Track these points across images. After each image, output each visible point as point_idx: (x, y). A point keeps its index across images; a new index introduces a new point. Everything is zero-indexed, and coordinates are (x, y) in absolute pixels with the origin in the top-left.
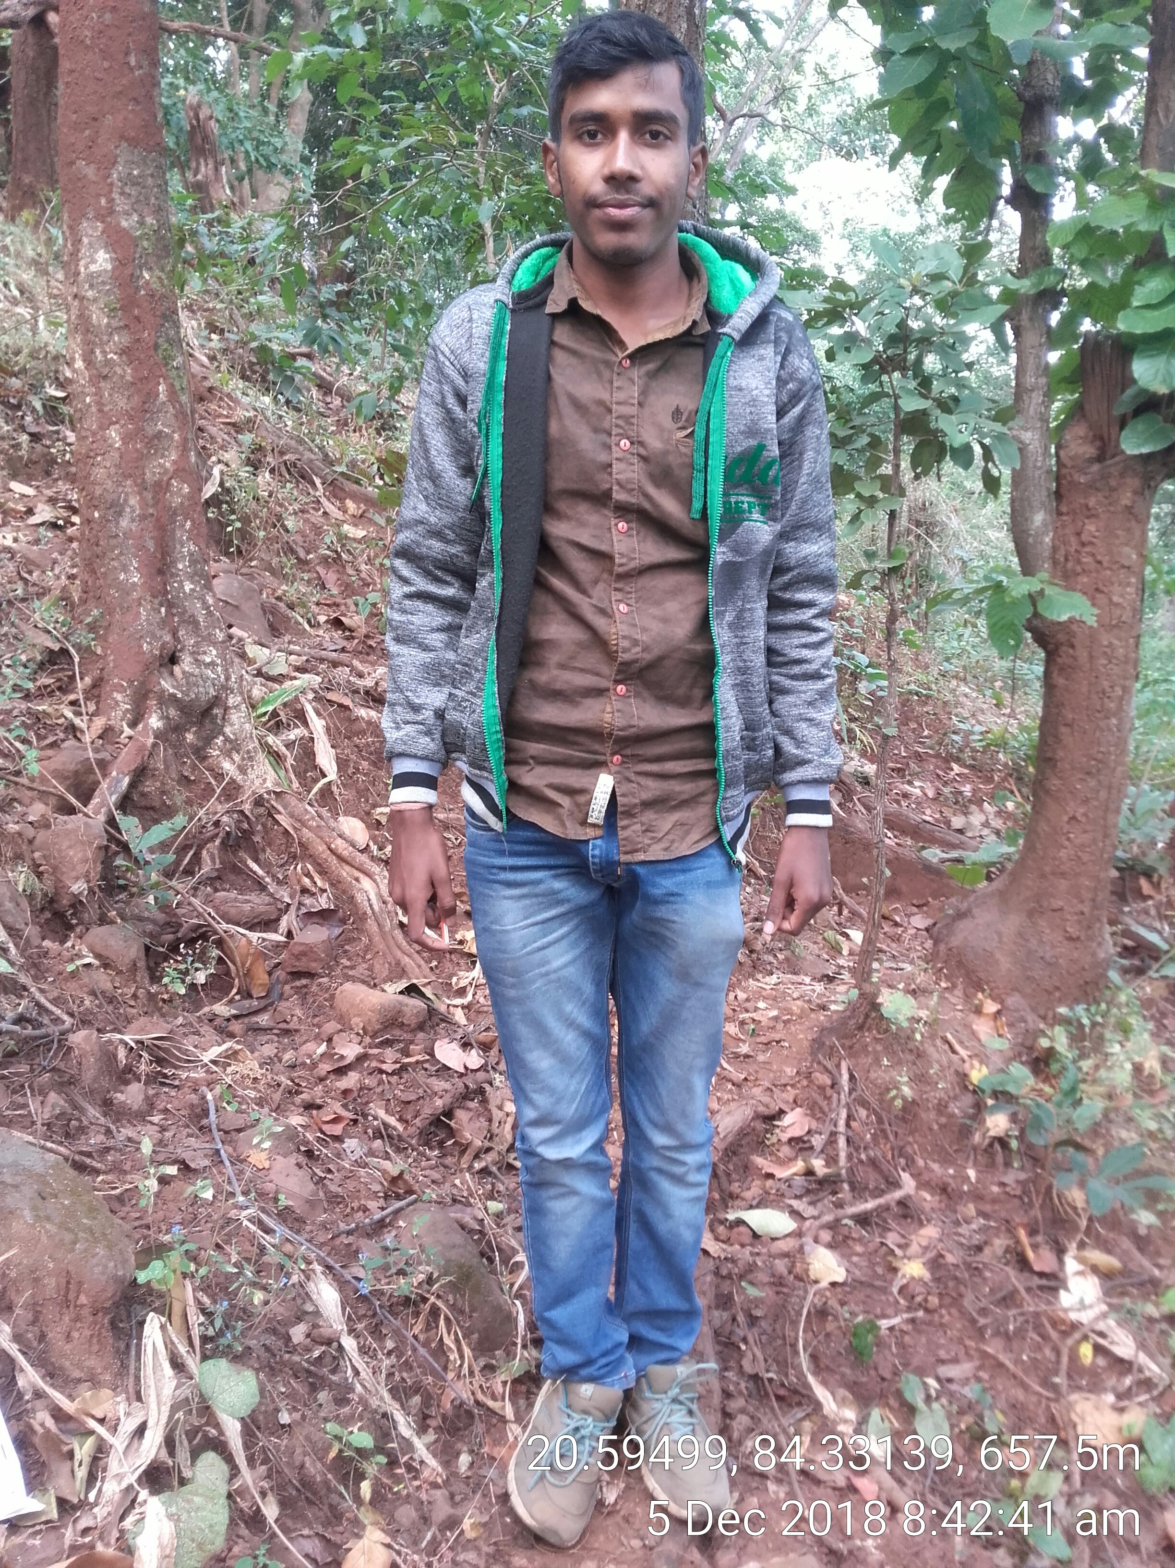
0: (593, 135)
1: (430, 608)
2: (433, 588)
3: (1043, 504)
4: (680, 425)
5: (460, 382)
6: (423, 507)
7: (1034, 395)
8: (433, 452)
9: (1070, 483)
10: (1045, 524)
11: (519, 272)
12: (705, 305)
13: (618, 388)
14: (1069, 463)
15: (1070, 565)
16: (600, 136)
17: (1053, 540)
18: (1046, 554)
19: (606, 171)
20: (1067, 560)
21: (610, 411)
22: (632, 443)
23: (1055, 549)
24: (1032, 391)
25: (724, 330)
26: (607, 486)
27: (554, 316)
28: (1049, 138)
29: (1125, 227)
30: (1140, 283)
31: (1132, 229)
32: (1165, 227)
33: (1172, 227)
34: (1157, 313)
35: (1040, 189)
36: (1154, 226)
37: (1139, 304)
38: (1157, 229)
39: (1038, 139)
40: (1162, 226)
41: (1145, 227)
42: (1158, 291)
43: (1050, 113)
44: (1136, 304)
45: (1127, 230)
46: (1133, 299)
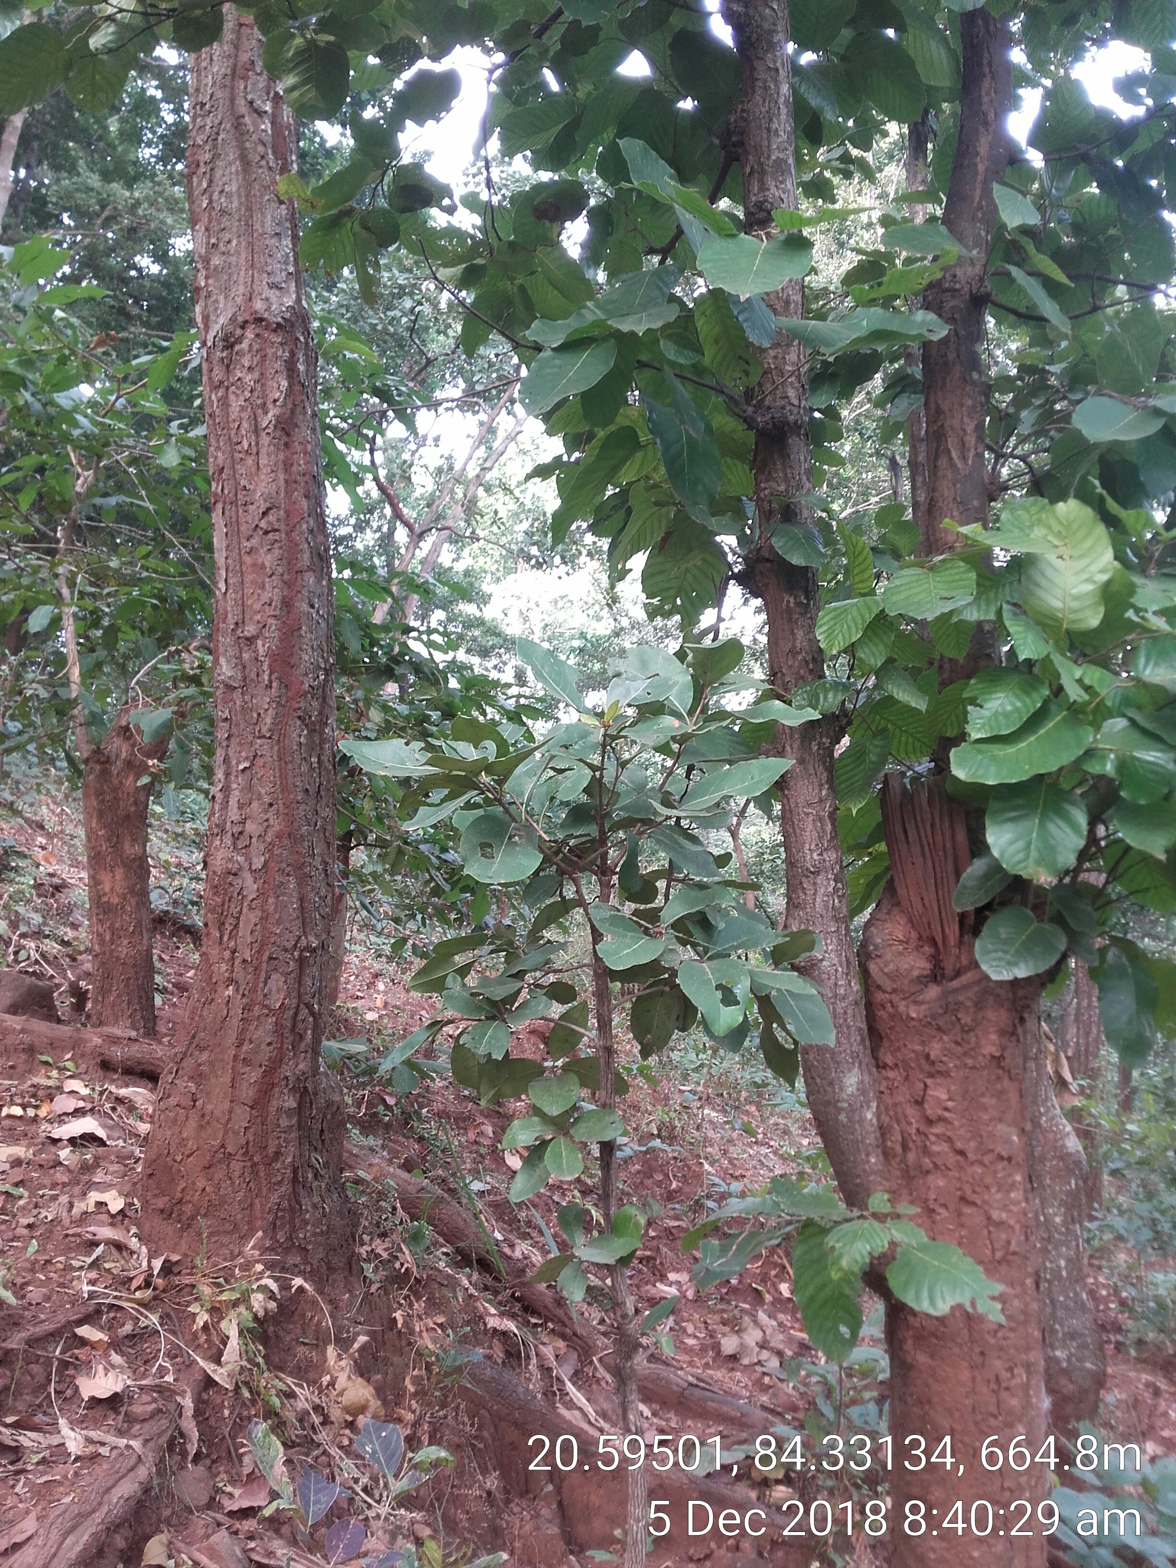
3: (855, 1056)
7: (820, 879)
9: (892, 1016)
10: (862, 1091)
14: (887, 985)
15: (911, 1156)
17: (878, 1115)
18: (870, 1140)
20: (905, 1147)
23: (883, 1131)
24: (816, 873)
28: (799, 487)
29: (943, 615)
30: (973, 702)
31: (955, 619)
32: (1005, 615)
33: (1015, 614)
34: (1011, 750)
35: (797, 560)
36: (987, 613)
37: (979, 736)
38: (992, 616)
39: (782, 488)
40: (999, 613)
41: (973, 615)
42: (1006, 715)
43: (798, 448)
44: (975, 735)
45: (945, 618)
46: (968, 728)
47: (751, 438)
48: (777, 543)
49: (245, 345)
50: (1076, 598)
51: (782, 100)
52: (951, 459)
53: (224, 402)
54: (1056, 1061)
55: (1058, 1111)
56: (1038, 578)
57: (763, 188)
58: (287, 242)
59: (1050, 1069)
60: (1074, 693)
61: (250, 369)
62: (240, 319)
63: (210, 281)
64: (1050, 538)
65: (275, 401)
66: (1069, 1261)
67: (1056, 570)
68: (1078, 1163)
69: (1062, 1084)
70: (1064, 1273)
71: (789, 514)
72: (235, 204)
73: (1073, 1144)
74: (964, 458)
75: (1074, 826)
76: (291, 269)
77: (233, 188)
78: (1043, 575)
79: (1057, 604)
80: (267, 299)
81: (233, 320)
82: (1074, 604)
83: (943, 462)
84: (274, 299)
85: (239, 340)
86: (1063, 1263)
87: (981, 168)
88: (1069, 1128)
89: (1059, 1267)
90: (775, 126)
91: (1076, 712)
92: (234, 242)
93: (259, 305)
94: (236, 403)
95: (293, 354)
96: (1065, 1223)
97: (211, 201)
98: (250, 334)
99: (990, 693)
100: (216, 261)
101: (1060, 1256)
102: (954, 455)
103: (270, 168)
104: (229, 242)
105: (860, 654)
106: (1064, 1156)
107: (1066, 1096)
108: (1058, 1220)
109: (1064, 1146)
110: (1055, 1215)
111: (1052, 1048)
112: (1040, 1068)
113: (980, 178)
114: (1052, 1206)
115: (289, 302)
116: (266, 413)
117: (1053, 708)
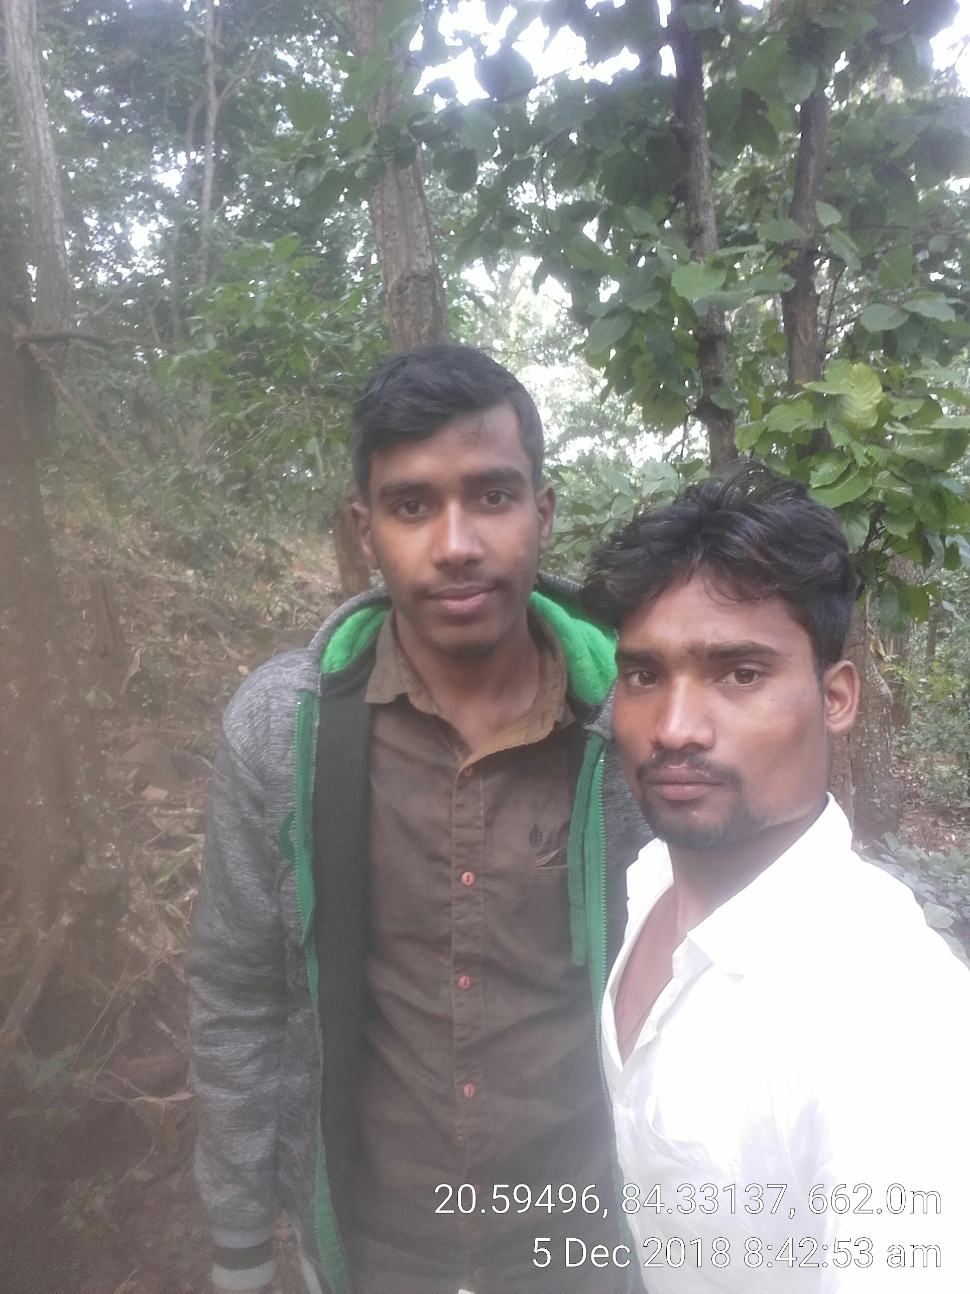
0: (413, 509)
1: (238, 1032)
2: (239, 1012)
4: (541, 848)
5: (257, 787)
6: (219, 925)
8: (231, 866)
11: (330, 647)
12: (567, 695)
13: (459, 806)
16: (422, 508)
19: (436, 556)
21: (449, 834)
22: (477, 876)
25: (594, 727)
26: (446, 930)
27: (376, 708)
28: (723, 366)
29: (796, 429)
30: (813, 469)
31: (802, 430)
32: (828, 425)
33: (833, 423)
34: (832, 491)
35: (723, 406)
36: (819, 425)
37: (817, 485)
38: (821, 426)
39: (714, 368)
40: (825, 423)
41: (812, 426)
42: (829, 474)
43: (722, 349)
44: (814, 486)
45: (797, 430)
46: (810, 483)
47: (696, 345)
48: (713, 398)
49: (409, 291)
50: (864, 413)
51: (705, 169)
52: (800, 339)
53: (401, 324)
54: (876, 645)
55: (876, 672)
56: (845, 404)
57: (697, 216)
58: (424, 229)
59: (871, 649)
60: (862, 461)
61: (413, 304)
62: (405, 277)
63: (387, 256)
64: (851, 383)
65: (427, 320)
66: (882, 752)
67: (853, 399)
68: (887, 700)
69: (880, 657)
70: (879, 759)
71: (718, 382)
72: (396, 212)
73: (885, 689)
74: (807, 338)
75: (864, 527)
76: (428, 243)
77: (394, 203)
78: (847, 403)
79: (853, 416)
80: (418, 264)
81: (401, 277)
82: (863, 416)
83: (796, 341)
84: (421, 263)
85: (406, 288)
86: (878, 754)
87: (811, 178)
88: (883, 681)
89: (876, 756)
90: (702, 183)
91: (864, 471)
92: (398, 234)
93: (415, 268)
94: (407, 323)
95: (434, 291)
96: (880, 732)
97: (383, 212)
98: (411, 284)
99: (821, 463)
100: (389, 245)
101: (877, 750)
102: (802, 337)
103: (413, 188)
104: (395, 233)
105: (757, 450)
106: (880, 696)
107: (882, 664)
108: (876, 731)
109: (880, 691)
110: (874, 728)
111: (873, 637)
112: (866, 649)
113: (810, 184)
114: (872, 724)
115: (429, 263)
116: (423, 327)
117: (853, 469)
